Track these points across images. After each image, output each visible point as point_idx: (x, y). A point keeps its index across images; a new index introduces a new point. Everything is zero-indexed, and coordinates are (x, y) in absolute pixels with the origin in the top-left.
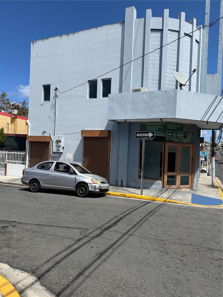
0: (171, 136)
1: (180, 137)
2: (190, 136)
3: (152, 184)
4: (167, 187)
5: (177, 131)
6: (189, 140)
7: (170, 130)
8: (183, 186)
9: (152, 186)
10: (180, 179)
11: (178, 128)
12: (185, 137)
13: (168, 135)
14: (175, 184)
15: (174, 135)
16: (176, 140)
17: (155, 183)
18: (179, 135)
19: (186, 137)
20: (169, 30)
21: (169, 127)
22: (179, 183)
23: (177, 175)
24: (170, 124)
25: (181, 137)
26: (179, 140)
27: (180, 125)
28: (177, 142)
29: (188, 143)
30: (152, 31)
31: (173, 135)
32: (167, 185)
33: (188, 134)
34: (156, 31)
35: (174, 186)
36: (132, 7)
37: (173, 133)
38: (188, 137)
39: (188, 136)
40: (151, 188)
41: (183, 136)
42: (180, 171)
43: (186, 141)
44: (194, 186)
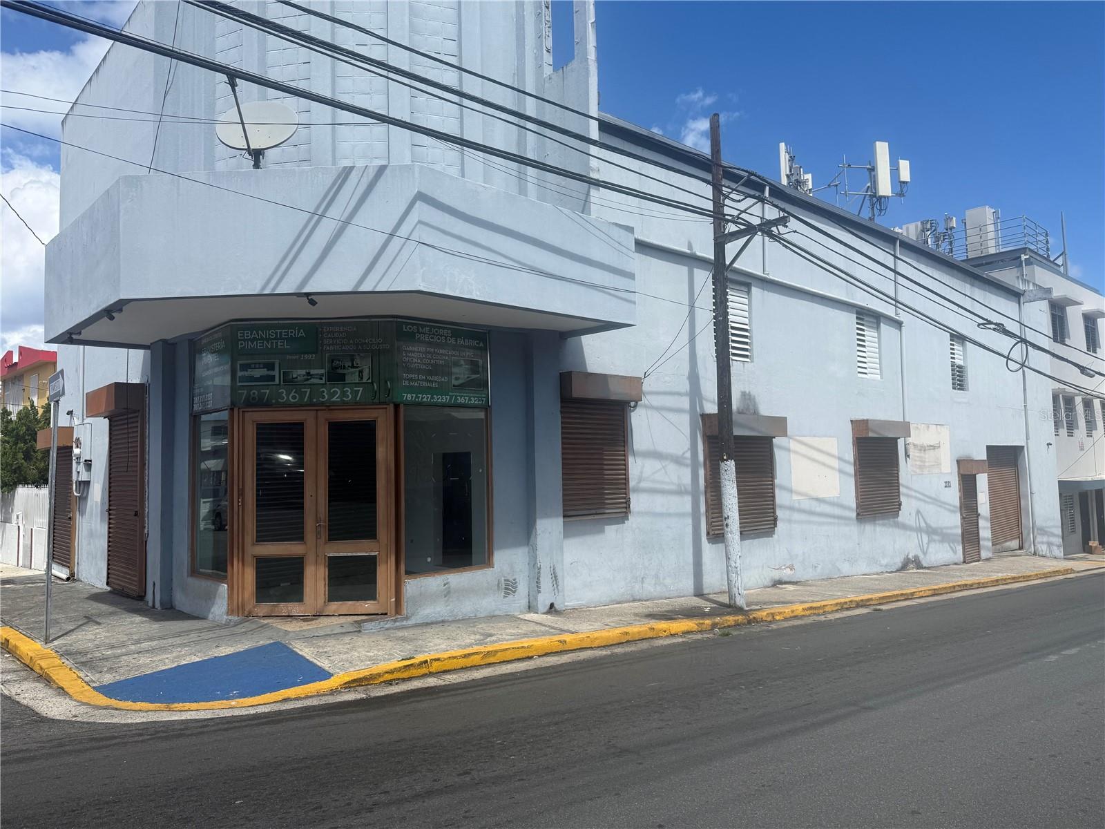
0: (262, 378)
1: (308, 380)
2: (366, 373)
3: (211, 600)
5: (289, 357)
6: (361, 389)
7: (255, 354)
8: (343, 606)
11: (291, 340)
13: (243, 379)
14: (300, 597)
15: (276, 373)
16: (288, 395)
17: (216, 595)
18: (303, 372)
19: (343, 380)
21: (244, 340)
22: (323, 589)
23: (306, 555)
24: (252, 329)
25: (313, 381)
26: (302, 395)
28: (294, 405)
29: (356, 405)
31: (271, 373)
32: (259, 599)
33: (348, 364)
35: (295, 608)
37: (270, 367)
38: (353, 377)
39: (352, 373)
41: (322, 375)
42: (325, 534)
43: (344, 394)
44: (404, 605)
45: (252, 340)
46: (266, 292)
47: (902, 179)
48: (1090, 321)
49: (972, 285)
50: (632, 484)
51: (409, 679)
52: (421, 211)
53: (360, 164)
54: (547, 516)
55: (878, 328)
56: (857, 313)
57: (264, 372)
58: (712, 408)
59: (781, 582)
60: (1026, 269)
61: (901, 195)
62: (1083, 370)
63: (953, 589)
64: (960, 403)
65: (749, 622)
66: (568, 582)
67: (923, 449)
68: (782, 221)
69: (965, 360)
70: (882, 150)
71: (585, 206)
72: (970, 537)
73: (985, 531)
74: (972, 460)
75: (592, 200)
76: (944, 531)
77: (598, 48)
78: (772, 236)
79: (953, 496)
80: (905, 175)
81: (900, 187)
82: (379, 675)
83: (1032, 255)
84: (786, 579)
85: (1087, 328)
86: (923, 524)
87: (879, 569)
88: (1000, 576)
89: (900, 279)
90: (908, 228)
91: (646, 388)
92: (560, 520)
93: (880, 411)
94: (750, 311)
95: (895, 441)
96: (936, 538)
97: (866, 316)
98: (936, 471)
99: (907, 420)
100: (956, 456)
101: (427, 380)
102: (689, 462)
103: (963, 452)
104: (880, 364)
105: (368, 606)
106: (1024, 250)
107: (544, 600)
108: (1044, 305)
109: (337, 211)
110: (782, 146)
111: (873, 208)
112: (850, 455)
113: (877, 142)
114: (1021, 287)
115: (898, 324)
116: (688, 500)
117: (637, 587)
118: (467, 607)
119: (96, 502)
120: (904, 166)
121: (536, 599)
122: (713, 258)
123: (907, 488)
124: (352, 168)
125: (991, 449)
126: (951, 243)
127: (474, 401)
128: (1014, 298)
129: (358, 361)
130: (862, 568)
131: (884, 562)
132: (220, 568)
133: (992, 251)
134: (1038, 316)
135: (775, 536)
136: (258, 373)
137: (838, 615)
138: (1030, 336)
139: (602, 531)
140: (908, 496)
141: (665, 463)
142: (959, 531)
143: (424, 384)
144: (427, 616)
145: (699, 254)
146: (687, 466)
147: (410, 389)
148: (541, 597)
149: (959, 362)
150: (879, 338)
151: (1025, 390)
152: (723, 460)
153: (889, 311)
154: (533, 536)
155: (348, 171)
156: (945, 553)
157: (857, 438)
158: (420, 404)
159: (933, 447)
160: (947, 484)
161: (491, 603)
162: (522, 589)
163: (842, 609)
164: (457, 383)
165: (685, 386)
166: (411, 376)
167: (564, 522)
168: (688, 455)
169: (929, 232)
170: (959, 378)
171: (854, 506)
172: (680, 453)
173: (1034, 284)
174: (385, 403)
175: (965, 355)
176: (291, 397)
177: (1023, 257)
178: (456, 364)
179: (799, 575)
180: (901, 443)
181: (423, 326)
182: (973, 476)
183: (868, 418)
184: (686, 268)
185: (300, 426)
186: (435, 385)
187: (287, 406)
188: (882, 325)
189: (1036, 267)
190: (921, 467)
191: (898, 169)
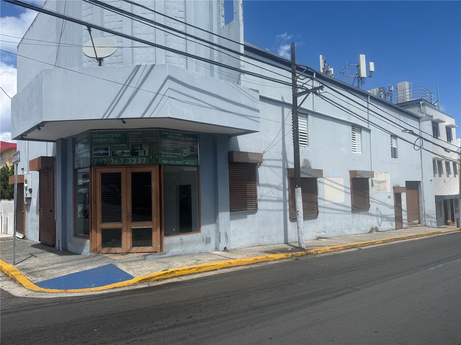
0: (103, 154)
1: (122, 155)
3: (83, 247)
5: (114, 145)
6: (145, 159)
7: (99, 144)
10: (130, 235)
11: (115, 138)
13: (95, 154)
14: (120, 245)
15: (109, 152)
16: (114, 161)
17: (86, 244)
18: (120, 151)
19: (137, 155)
21: (95, 138)
22: (130, 242)
23: (122, 228)
24: (99, 133)
25: (125, 155)
26: (120, 161)
27: (119, 132)
28: (117, 165)
29: (142, 165)
31: (107, 152)
32: (104, 247)
33: (139, 148)
35: (118, 250)
37: (107, 149)
38: (141, 154)
39: (141, 152)
40: (83, 253)
41: (128, 153)
42: (130, 219)
43: (138, 160)
44: (164, 248)
45: (99, 138)
46: (105, 118)
47: (371, 70)
48: (448, 129)
49: (400, 114)
50: (258, 197)
51: (166, 279)
52: (170, 84)
53: (144, 64)
54: (223, 211)
55: (360, 132)
56: (352, 126)
57: (104, 151)
58: (292, 166)
59: (320, 238)
60: (422, 108)
61: (370, 77)
62: (446, 149)
63: (392, 240)
64: (394, 163)
65: (307, 254)
66: (232, 239)
67: (379, 182)
68: (321, 88)
69: (397, 145)
70: (363, 58)
71: (238, 82)
72: (398, 219)
73: (405, 216)
74: (399, 187)
75: (242, 79)
76: (388, 216)
77: (243, 15)
78: (316, 94)
79: (392, 202)
80: (372, 68)
81: (370, 73)
82: (154, 277)
83: (425, 102)
84: (322, 236)
85: (447, 132)
86: (379, 214)
87: (361, 232)
88: (411, 234)
89: (370, 112)
90: (373, 91)
91: (264, 158)
92: (229, 213)
93: (361, 167)
94: (307, 125)
95: (368, 179)
96: (384, 219)
97: (356, 128)
98: (385, 191)
99: (373, 171)
100: (393, 186)
101: (172, 155)
102: (282, 188)
103: (396, 184)
104: (362, 147)
105: (149, 249)
106: (421, 100)
107: (222, 246)
108: (430, 123)
109: (135, 84)
110: (321, 56)
111: (358, 82)
112: (349, 185)
113: (360, 55)
114: (420, 115)
115: (369, 131)
116: (281, 205)
117: (261, 240)
118: (190, 249)
119: (34, 206)
120: (372, 64)
121: (219, 245)
122: (292, 103)
123: (373, 198)
124: (140, 66)
125: (407, 183)
126: (391, 97)
127: (192, 164)
128: (417, 120)
129: (143, 147)
130: (354, 232)
131: (363, 229)
132: (86, 233)
133: (408, 100)
134: (427, 127)
135: (318, 219)
136: (101, 152)
137: (344, 251)
138: (424, 135)
139: (246, 217)
140: (373, 202)
141: (272, 189)
142: (394, 216)
143: (171, 156)
144: (173, 253)
145: (286, 101)
146: (281, 190)
147: (165, 158)
148: (221, 245)
149: (394, 146)
150: (361, 136)
151: (421, 158)
152: (296, 188)
153: (365, 125)
154: (217, 220)
155: (138, 67)
156: (387, 225)
157: (352, 178)
158: (170, 165)
159: (384, 182)
160: (389, 197)
161: (200, 247)
162: (213, 241)
163: (346, 249)
164: (185, 156)
165: (281, 157)
166: (166, 153)
167: (230, 213)
168: (282, 185)
169: (382, 92)
170: (394, 153)
171: (351, 206)
172: (278, 185)
173: (426, 114)
174: (155, 164)
175: (396, 143)
176: (116, 162)
177: (421, 103)
178: (185, 148)
179: (328, 235)
180: (370, 180)
181: (171, 132)
182: (400, 194)
183: (356, 170)
184: (281, 108)
185: (119, 174)
186: (176, 157)
187: (114, 166)
188: (362, 131)
189: (426, 107)
190: (378, 190)
191: (369, 66)
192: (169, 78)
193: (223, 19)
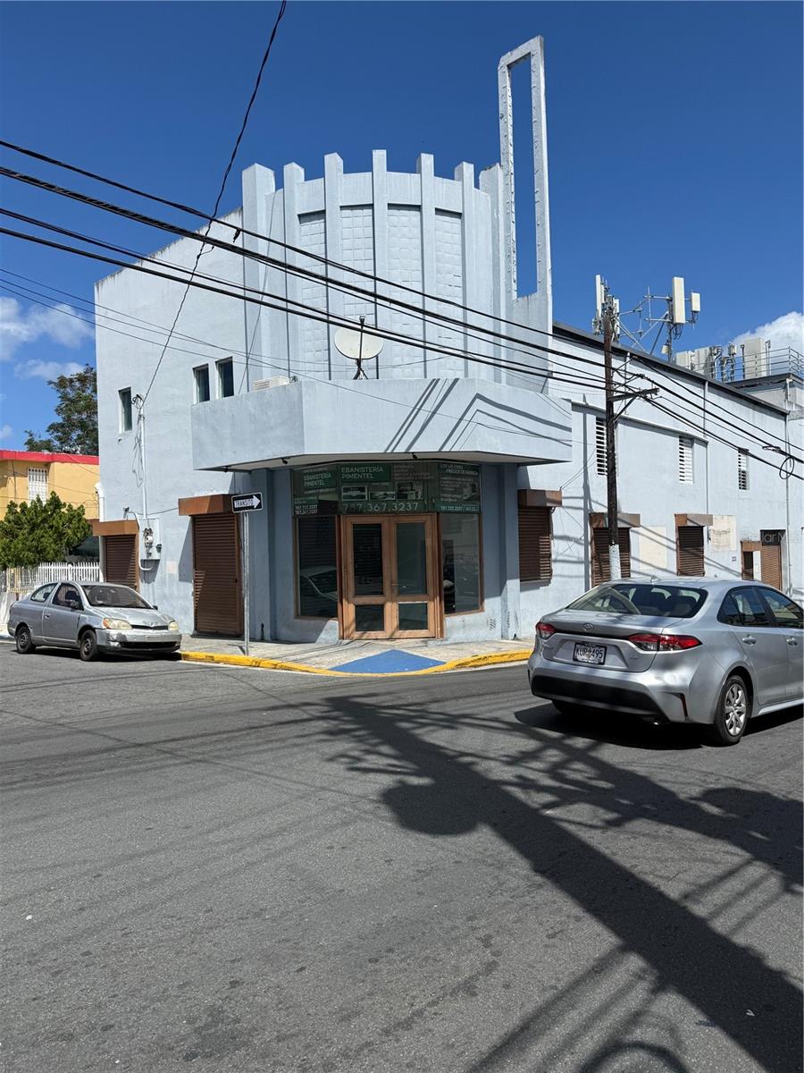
0: (357, 497)
1: (385, 498)
2: (420, 493)
3: (321, 631)
4: (357, 635)
5: (373, 484)
6: (417, 503)
7: (351, 481)
8: (407, 633)
9: (318, 635)
10: (396, 613)
11: (374, 474)
12: (402, 496)
13: (345, 497)
14: (382, 628)
15: (366, 493)
16: (373, 507)
17: (326, 627)
19: (406, 497)
20: (342, 208)
21: (346, 473)
22: (396, 622)
23: (385, 603)
24: (350, 466)
25: (388, 498)
26: (382, 507)
27: (380, 465)
28: (377, 513)
29: (414, 513)
30: (302, 220)
31: (363, 494)
32: (357, 629)
33: (409, 488)
34: (312, 217)
35: (380, 634)
36: (253, 167)
37: (362, 490)
38: (412, 496)
39: (412, 494)
40: (318, 641)
41: (394, 495)
42: (396, 590)
43: (407, 506)
44: (445, 632)
45: (351, 473)
47: (694, 309)
49: (754, 409)
50: (553, 557)
52: (479, 404)
53: (443, 378)
54: (512, 578)
55: (693, 447)
56: (680, 437)
57: (358, 493)
58: (600, 506)
60: (790, 392)
61: (693, 321)
64: (743, 499)
66: (523, 622)
67: (719, 533)
68: (654, 391)
69: (748, 468)
70: (679, 283)
71: (544, 389)
74: (751, 541)
75: (550, 385)
77: (553, 286)
79: (738, 565)
80: (696, 306)
81: (692, 315)
82: (468, 662)
83: (795, 379)
90: (699, 352)
91: (563, 495)
92: (518, 580)
93: (693, 508)
95: (702, 527)
97: (686, 440)
98: (726, 549)
99: (711, 513)
100: (740, 539)
101: (452, 498)
102: (583, 542)
103: (744, 537)
104: (693, 473)
105: (423, 633)
106: (788, 375)
107: (511, 632)
110: (598, 277)
111: (670, 333)
112: (674, 536)
113: (675, 278)
114: (787, 408)
115: (705, 443)
116: (583, 568)
118: (473, 635)
120: (696, 297)
121: (507, 631)
122: (604, 408)
123: (708, 559)
124: (439, 380)
125: (764, 532)
126: (732, 366)
127: (474, 509)
128: (781, 418)
129: (415, 487)
132: (331, 612)
133: (764, 374)
139: (538, 588)
140: (708, 564)
141: (571, 543)
143: (451, 500)
144: (454, 639)
145: (590, 405)
146: (580, 544)
147: (445, 503)
148: (510, 630)
149: (743, 468)
150: (693, 454)
151: (787, 490)
152: (612, 545)
153: (700, 436)
154: (504, 591)
155: (435, 382)
157: (679, 527)
158: (449, 512)
159: (726, 532)
160: (734, 559)
161: (484, 633)
162: (499, 625)
164: (465, 498)
165: (581, 494)
166: (445, 495)
167: (520, 582)
168: (583, 538)
169: (716, 356)
170: (743, 481)
172: (579, 537)
173: (796, 405)
174: (431, 512)
175: (748, 465)
176: (376, 508)
177: (788, 381)
178: (465, 487)
180: (705, 529)
181: (450, 464)
182: (752, 553)
183: (687, 512)
184: (582, 414)
185: (379, 526)
186: (456, 500)
187: (373, 514)
188: (695, 444)
189: (797, 389)
190: (718, 547)
191: (691, 300)
192: (478, 396)
193: (514, 286)
